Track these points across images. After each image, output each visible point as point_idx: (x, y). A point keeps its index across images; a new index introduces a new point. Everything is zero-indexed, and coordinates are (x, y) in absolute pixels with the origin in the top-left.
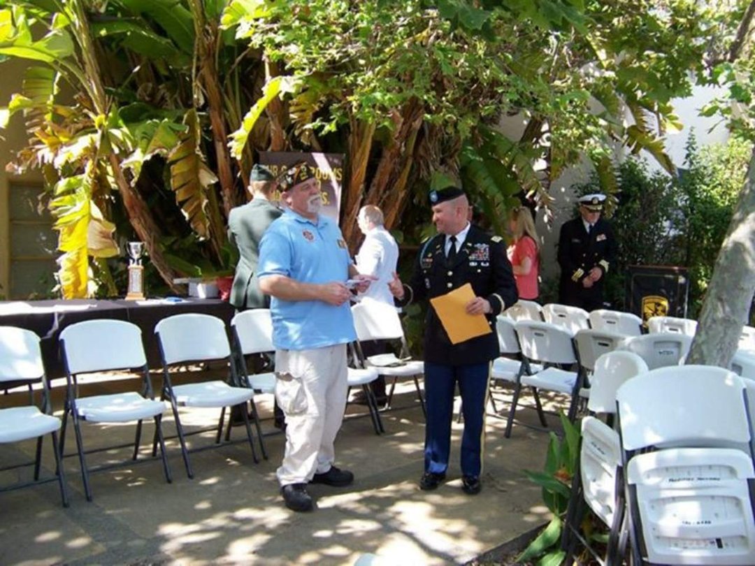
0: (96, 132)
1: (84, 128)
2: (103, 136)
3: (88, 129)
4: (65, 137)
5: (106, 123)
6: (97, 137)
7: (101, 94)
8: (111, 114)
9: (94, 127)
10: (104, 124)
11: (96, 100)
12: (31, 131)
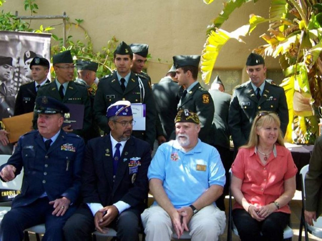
0: (300, 33)
1: (293, 31)
2: (305, 34)
3: (296, 31)
4: (281, 37)
6: (300, 36)
7: (305, 7)
8: (311, 20)
9: (299, 29)
10: (306, 27)
11: (301, 12)
12: (260, 37)
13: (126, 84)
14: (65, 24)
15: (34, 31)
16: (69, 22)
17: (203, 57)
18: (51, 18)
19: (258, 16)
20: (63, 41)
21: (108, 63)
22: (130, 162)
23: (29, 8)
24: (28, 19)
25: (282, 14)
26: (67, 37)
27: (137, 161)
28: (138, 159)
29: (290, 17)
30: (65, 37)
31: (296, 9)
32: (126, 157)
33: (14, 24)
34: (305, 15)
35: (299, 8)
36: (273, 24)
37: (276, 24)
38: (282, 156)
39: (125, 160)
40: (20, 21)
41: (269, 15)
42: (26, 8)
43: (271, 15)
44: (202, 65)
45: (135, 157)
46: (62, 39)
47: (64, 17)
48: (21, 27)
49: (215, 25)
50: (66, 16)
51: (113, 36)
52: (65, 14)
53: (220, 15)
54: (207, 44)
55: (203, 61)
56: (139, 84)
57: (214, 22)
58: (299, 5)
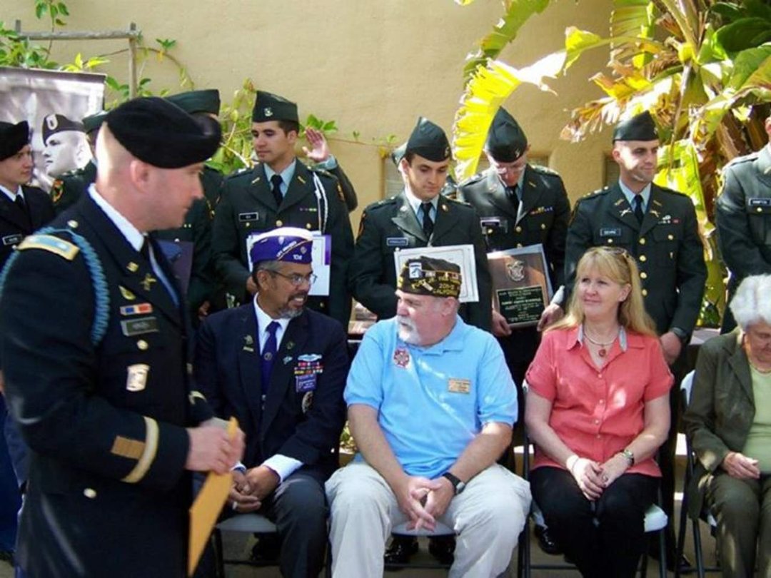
0: (681, 70)
1: (666, 66)
2: (692, 75)
3: (671, 67)
4: (638, 79)
5: (697, 59)
6: (683, 78)
7: (692, 11)
8: (706, 41)
9: (679, 63)
10: (694, 57)
11: (683, 21)
12: (590, 79)
13: (284, 190)
14: (134, 51)
15: (61, 68)
16: (141, 46)
17: (458, 127)
18: (102, 37)
19: (585, 32)
20: (131, 90)
21: (234, 143)
22: (297, 365)
23: (46, 13)
24: (46, 39)
25: (639, 28)
26: (138, 82)
27: (313, 364)
28: (315, 357)
29: (658, 33)
30: (135, 81)
31: (672, 17)
32: (290, 353)
33: (12, 50)
34: (691, 29)
35: (679, 14)
36: (620, 51)
37: (625, 50)
38: (642, 349)
39: (288, 359)
40: (26, 45)
41: (611, 29)
42: (39, 15)
43: (614, 29)
44: (456, 145)
45: (309, 354)
46: (127, 87)
47: (132, 33)
48: (30, 58)
49: (484, 54)
50: (135, 32)
51: (247, 78)
52: (133, 27)
53: (497, 30)
54: (466, 98)
55: (458, 137)
56: (315, 189)
57: (484, 45)
58: (677, 6)
